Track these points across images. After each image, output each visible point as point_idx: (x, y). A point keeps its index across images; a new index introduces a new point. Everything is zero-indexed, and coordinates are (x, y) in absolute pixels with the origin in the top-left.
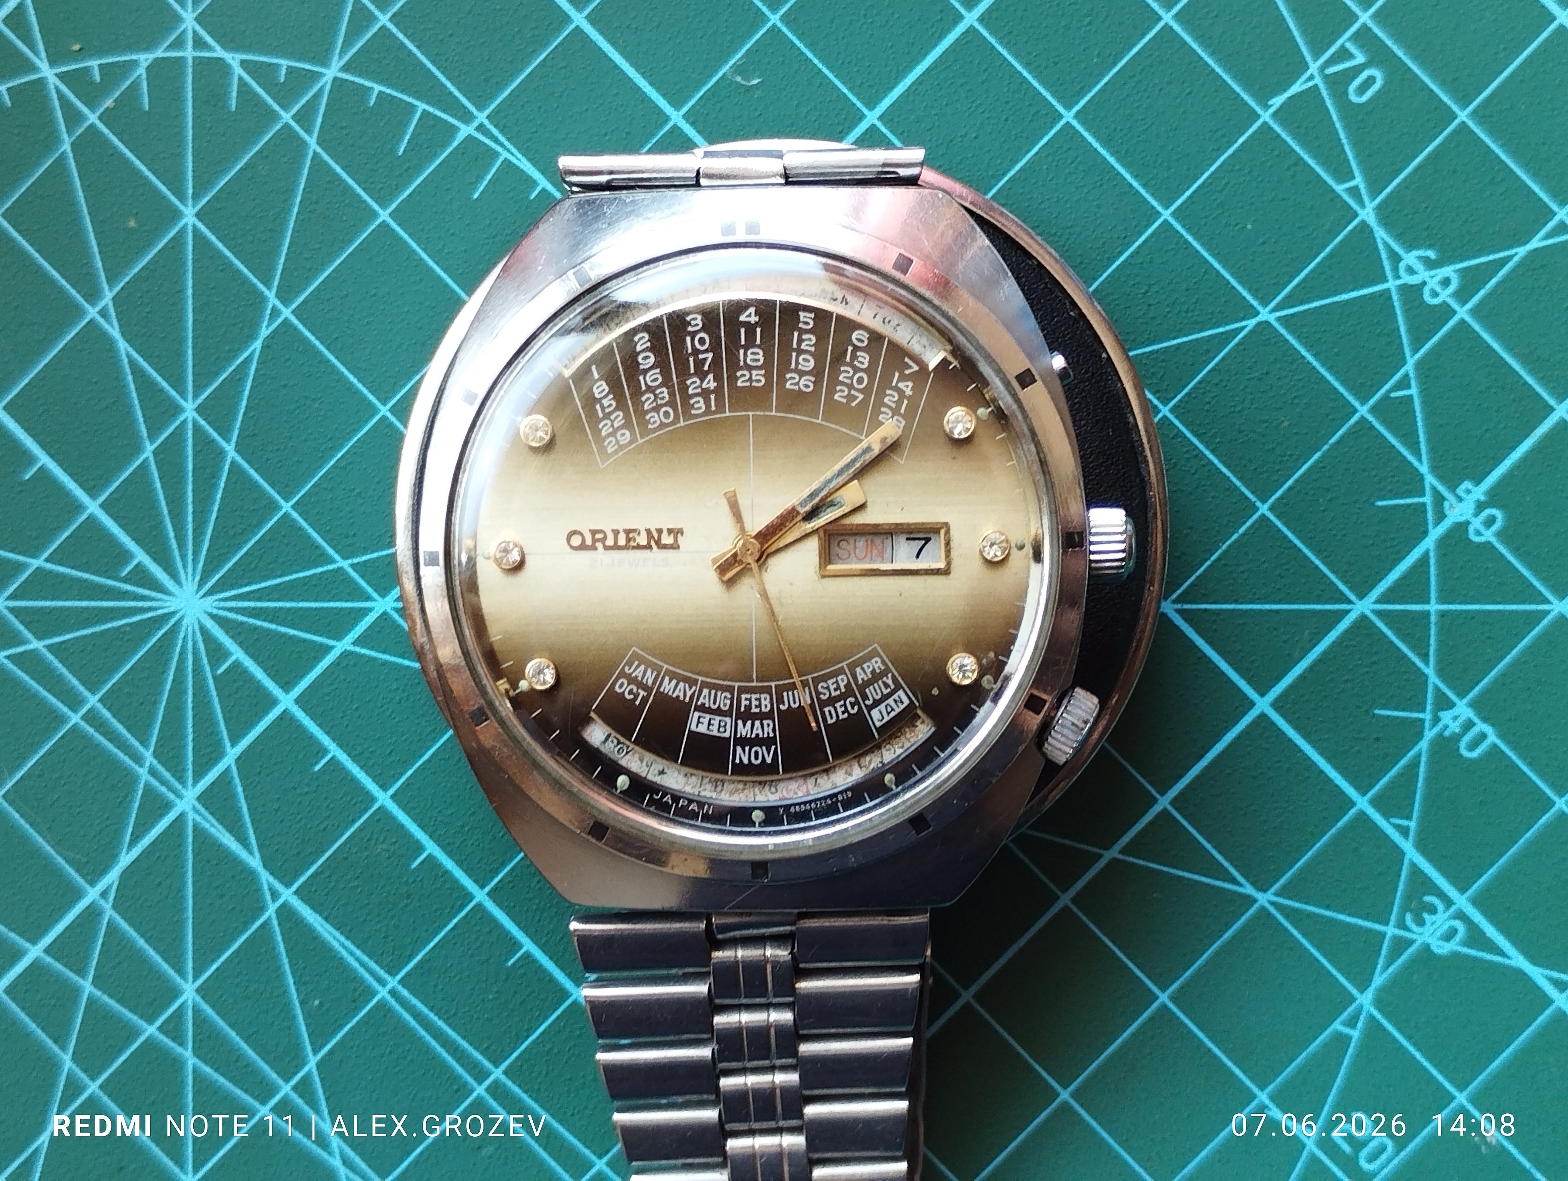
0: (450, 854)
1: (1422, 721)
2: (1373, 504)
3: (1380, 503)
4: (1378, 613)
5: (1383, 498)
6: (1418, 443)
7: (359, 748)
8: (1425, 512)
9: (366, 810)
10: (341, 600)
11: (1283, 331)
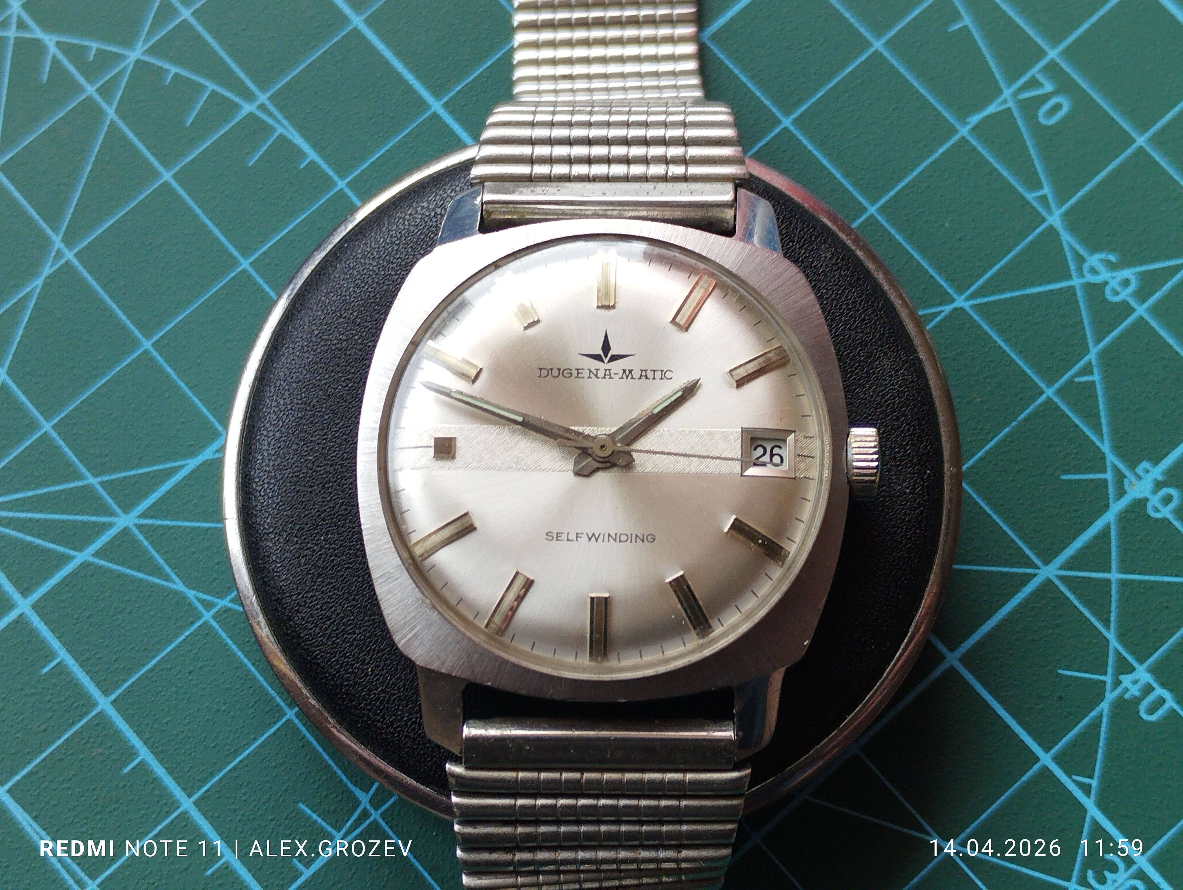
0: (161, 761)
1: (1104, 682)
2: (1058, 478)
3: (1064, 477)
4: (1063, 579)
5: (1068, 472)
6: (1100, 424)
7: (87, 655)
8: (1106, 487)
9: (86, 714)
10: (87, 514)
11: (976, 317)
